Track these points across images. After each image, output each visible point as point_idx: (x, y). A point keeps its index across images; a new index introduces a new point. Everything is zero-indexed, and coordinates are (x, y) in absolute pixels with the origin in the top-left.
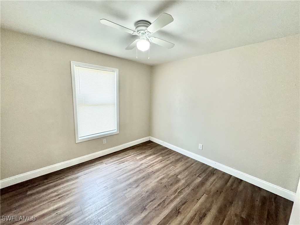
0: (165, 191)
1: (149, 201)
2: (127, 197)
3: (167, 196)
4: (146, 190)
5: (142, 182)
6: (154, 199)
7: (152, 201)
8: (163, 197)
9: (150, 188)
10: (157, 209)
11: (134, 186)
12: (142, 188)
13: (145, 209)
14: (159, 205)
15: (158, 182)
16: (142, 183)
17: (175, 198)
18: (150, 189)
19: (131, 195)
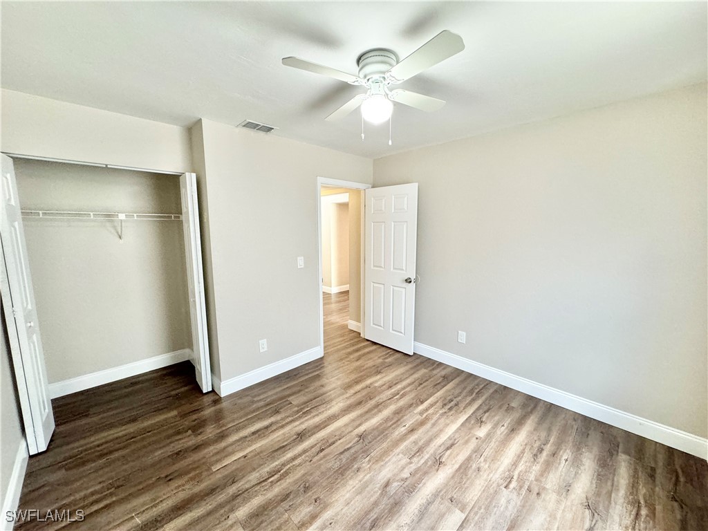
0: (311, 474)
1: (352, 451)
2: (401, 455)
3: (311, 461)
4: (361, 475)
5: (376, 504)
6: (342, 453)
7: (345, 450)
8: (321, 459)
9: (351, 482)
10: (337, 437)
11: (395, 484)
12: (371, 481)
13: (360, 436)
14: (333, 443)
15: (325, 507)
16: (372, 499)
17: (294, 459)
18: (350, 479)
19: (394, 459)
